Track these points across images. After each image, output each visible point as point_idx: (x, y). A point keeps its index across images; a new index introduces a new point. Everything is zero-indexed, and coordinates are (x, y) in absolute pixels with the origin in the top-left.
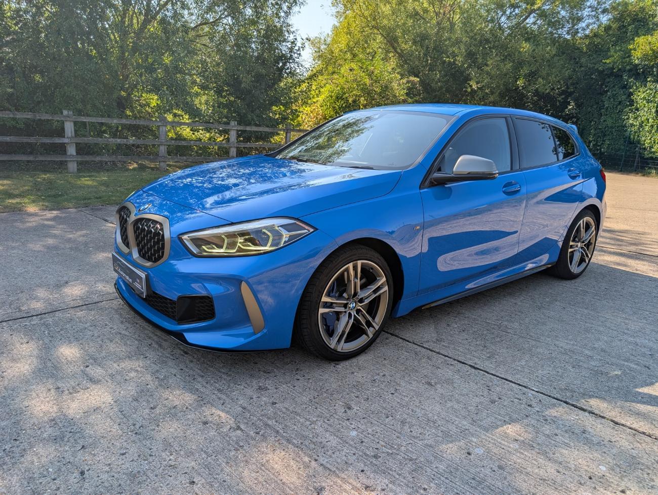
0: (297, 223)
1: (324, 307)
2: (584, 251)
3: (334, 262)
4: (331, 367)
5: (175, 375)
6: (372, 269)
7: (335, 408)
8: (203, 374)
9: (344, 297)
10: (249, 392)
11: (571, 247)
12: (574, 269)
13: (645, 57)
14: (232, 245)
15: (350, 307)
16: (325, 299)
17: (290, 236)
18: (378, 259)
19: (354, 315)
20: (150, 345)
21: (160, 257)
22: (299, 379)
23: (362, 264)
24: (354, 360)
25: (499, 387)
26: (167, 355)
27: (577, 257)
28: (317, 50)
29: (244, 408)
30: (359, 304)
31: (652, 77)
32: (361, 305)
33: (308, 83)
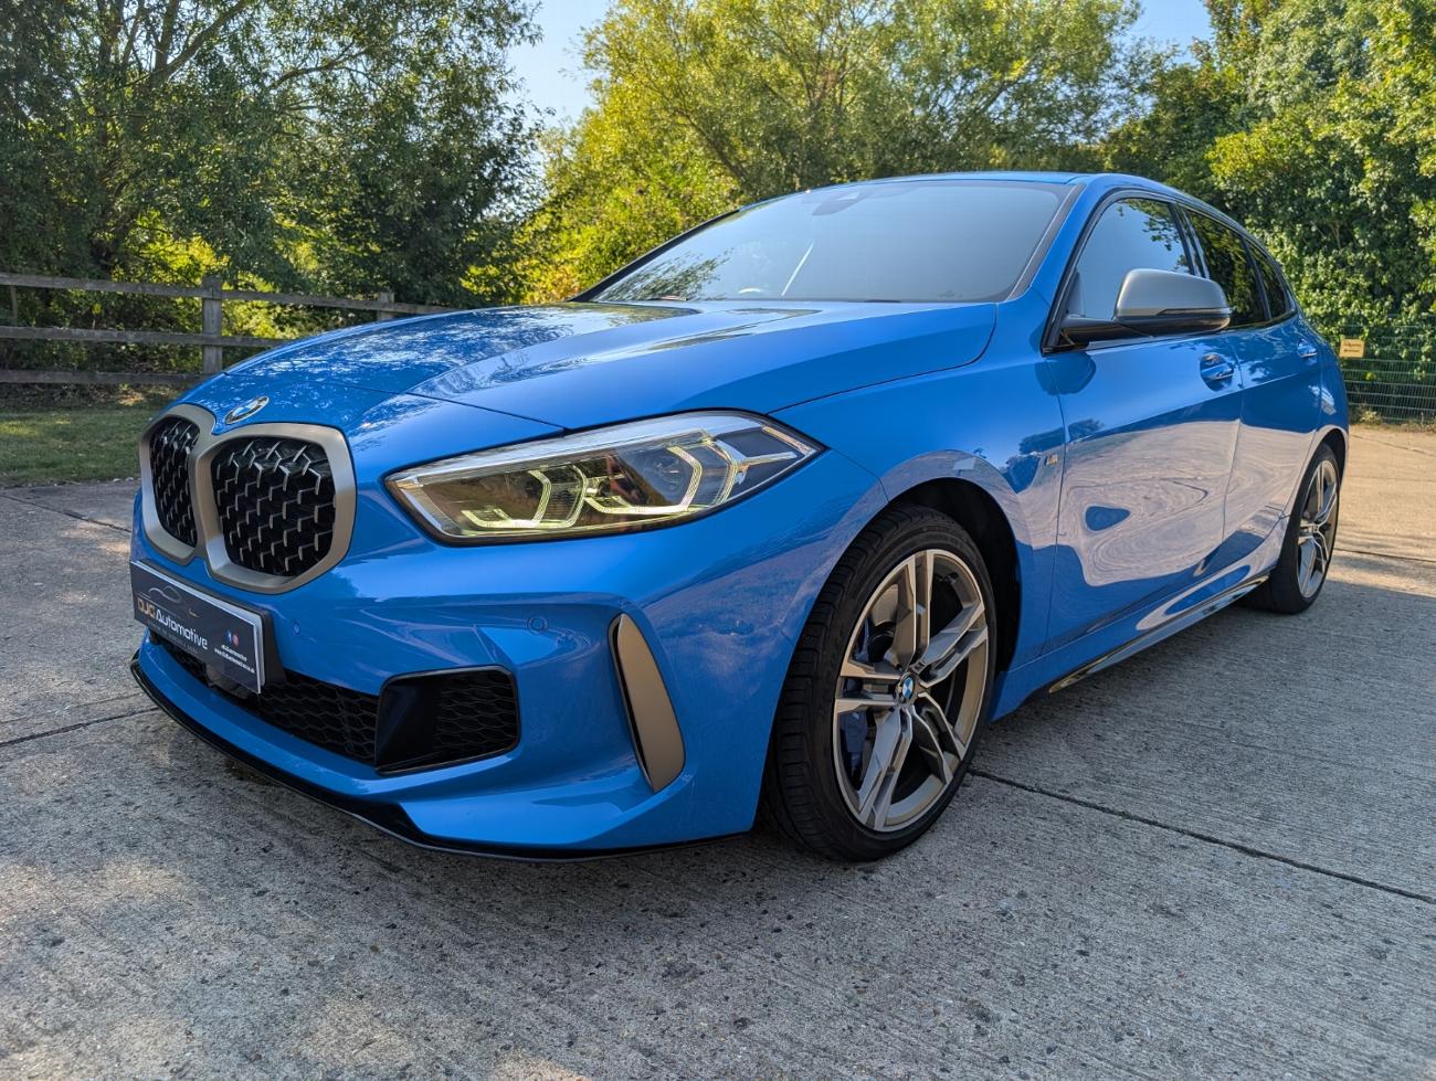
0: (767, 429)
1: (848, 695)
2: (1320, 542)
3: (871, 552)
4: (856, 882)
5: (375, 949)
6: (955, 575)
8: (467, 938)
9: (888, 663)
10: (642, 986)
11: (1301, 531)
12: (1305, 585)
13: (1241, 176)
14: (563, 503)
15: (901, 694)
16: (850, 669)
17: (750, 468)
18: (970, 546)
19: (914, 719)
20: (265, 850)
21: (312, 558)
22: (778, 930)
23: (937, 560)
24: (911, 854)
26: (331, 880)
27: (1309, 557)
29: (649, 1052)
30: (923, 684)
31: (1254, 217)
32: (928, 685)
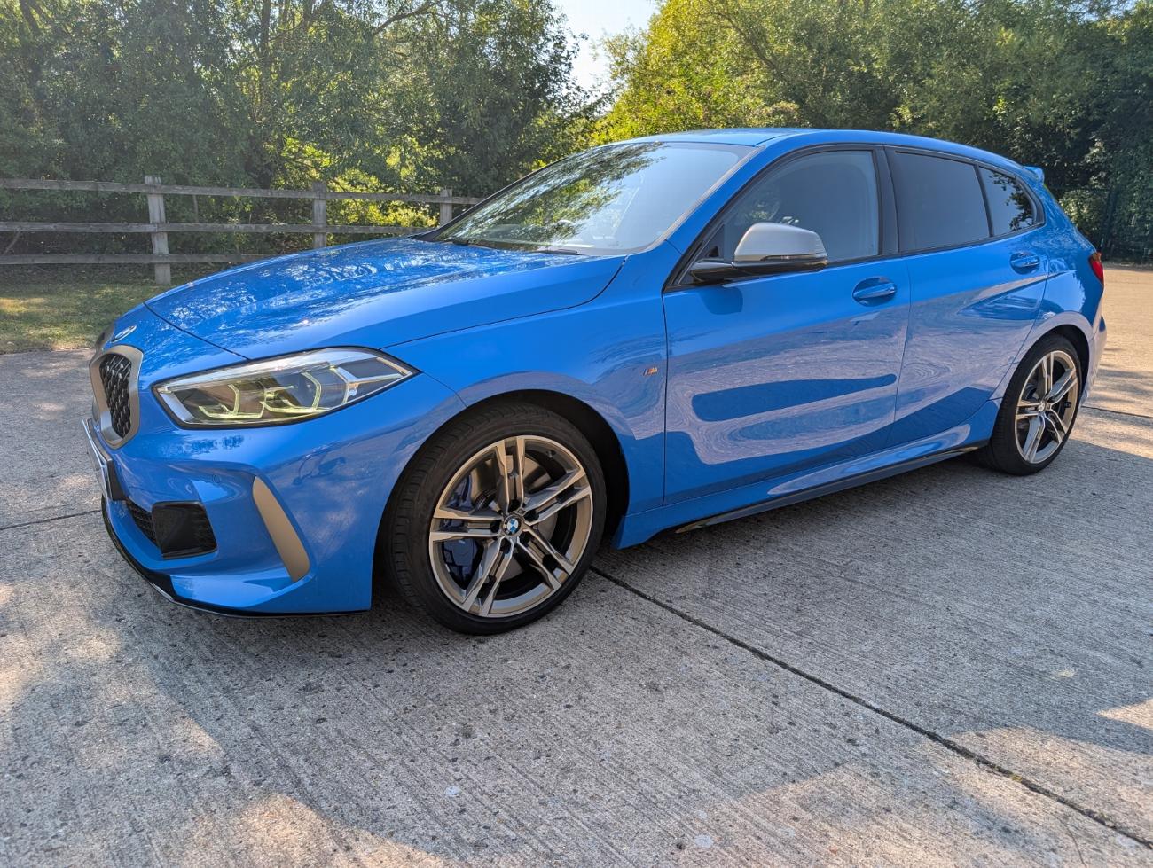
0: (379, 358)
2: (1054, 418)
3: (461, 438)
5: (156, 657)
6: (553, 453)
7: (439, 733)
8: (209, 656)
9: (490, 509)
10: (283, 695)
11: (1023, 410)
12: (1030, 454)
15: (506, 529)
16: (441, 513)
17: (360, 385)
18: (566, 433)
19: (516, 546)
20: (139, 596)
21: (129, 429)
22: (391, 672)
23: (527, 444)
25: (799, 698)
26: (162, 617)
27: (1036, 431)
28: (620, 60)
29: (255, 729)
30: (527, 523)
32: (530, 524)
33: (587, 118)
